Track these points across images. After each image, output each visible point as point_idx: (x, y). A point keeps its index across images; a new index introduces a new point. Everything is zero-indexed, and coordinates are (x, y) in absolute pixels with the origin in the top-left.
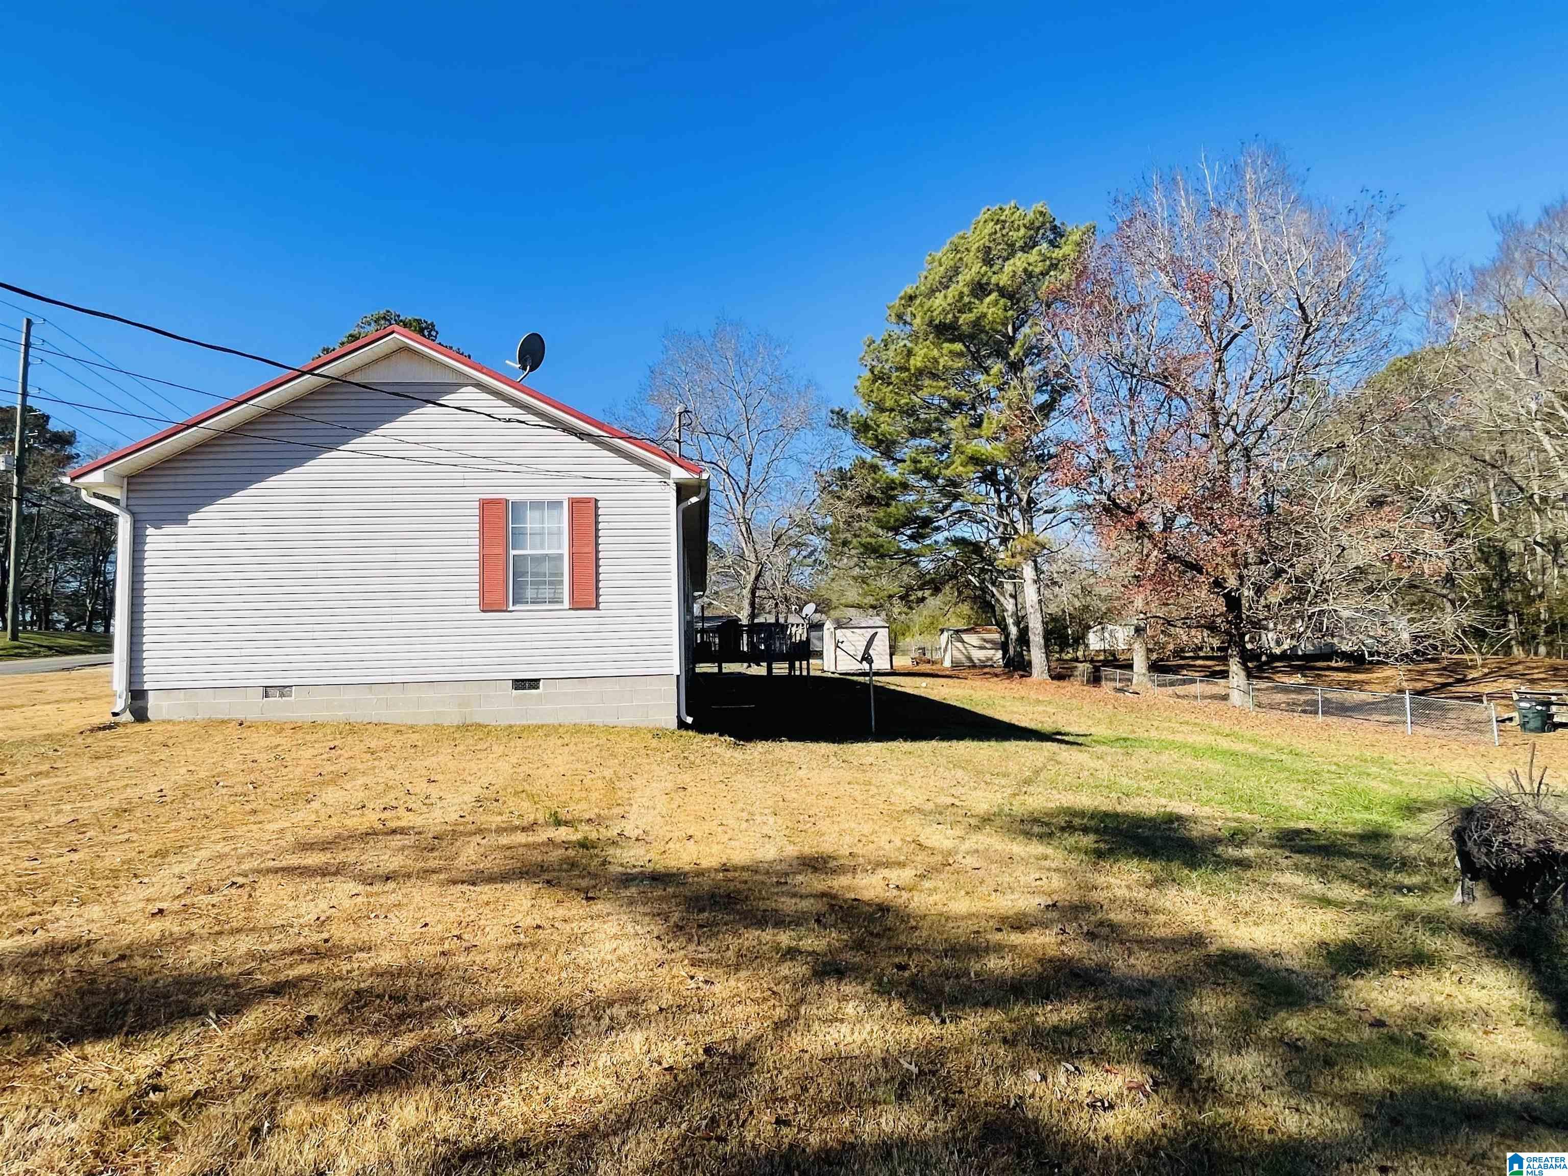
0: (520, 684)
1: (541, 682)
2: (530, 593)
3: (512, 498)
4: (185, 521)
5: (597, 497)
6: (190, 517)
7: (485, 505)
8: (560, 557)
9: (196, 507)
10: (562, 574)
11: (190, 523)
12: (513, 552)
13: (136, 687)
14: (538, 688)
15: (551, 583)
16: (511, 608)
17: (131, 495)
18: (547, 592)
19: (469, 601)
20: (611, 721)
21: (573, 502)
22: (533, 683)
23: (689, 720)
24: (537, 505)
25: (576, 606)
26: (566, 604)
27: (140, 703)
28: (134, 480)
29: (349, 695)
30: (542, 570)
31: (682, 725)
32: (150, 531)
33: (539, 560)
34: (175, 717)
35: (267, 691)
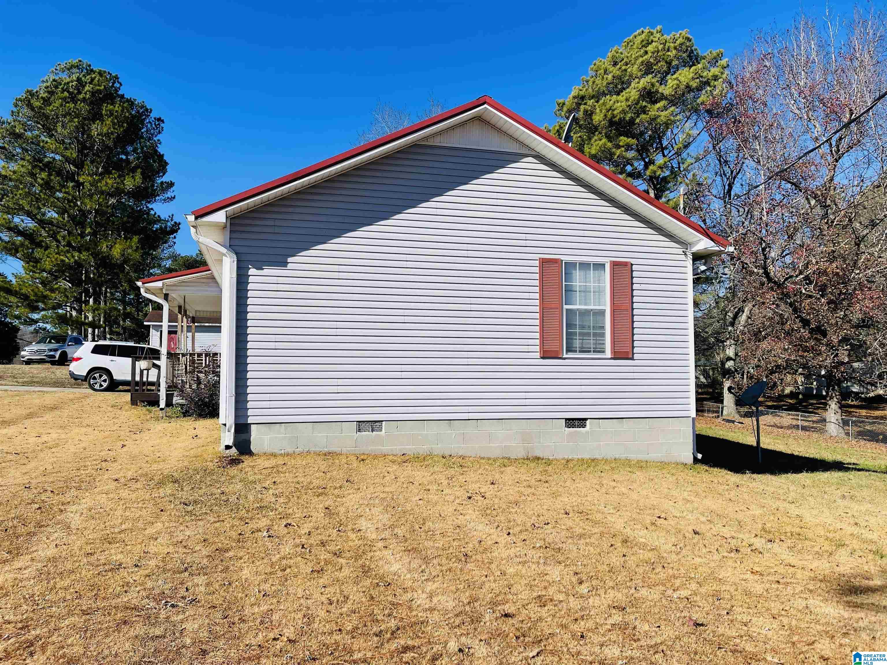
0: (571, 422)
1: (588, 422)
2: (577, 343)
3: (565, 258)
4: (284, 264)
5: (633, 261)
6: (290, 260)
7: (544, 262)
8: (602, 313)
9: (295, 252)
10: (603, 328)
11: (290, 266)
12: (566, 307)
13: (242, 421)
14: (584, 426)
15: (595, 335)
16: (565, 356)
17: (235, 235)
18: (591, 342)
19: (531, 348)
20: (642, 457)
21: (615, 265)
22: (581, 422)
23: (700, 456)
24: (585, 266)
25: (617, 356)
26: (608, 354)
27: (243, 436)
28: (237, 221)
29: (431, 430)
30: (587, 324)
31: (696, 460)
32: (252, 271)
33: (585, 313)
34: (277, 451)
35: (361, 425)
